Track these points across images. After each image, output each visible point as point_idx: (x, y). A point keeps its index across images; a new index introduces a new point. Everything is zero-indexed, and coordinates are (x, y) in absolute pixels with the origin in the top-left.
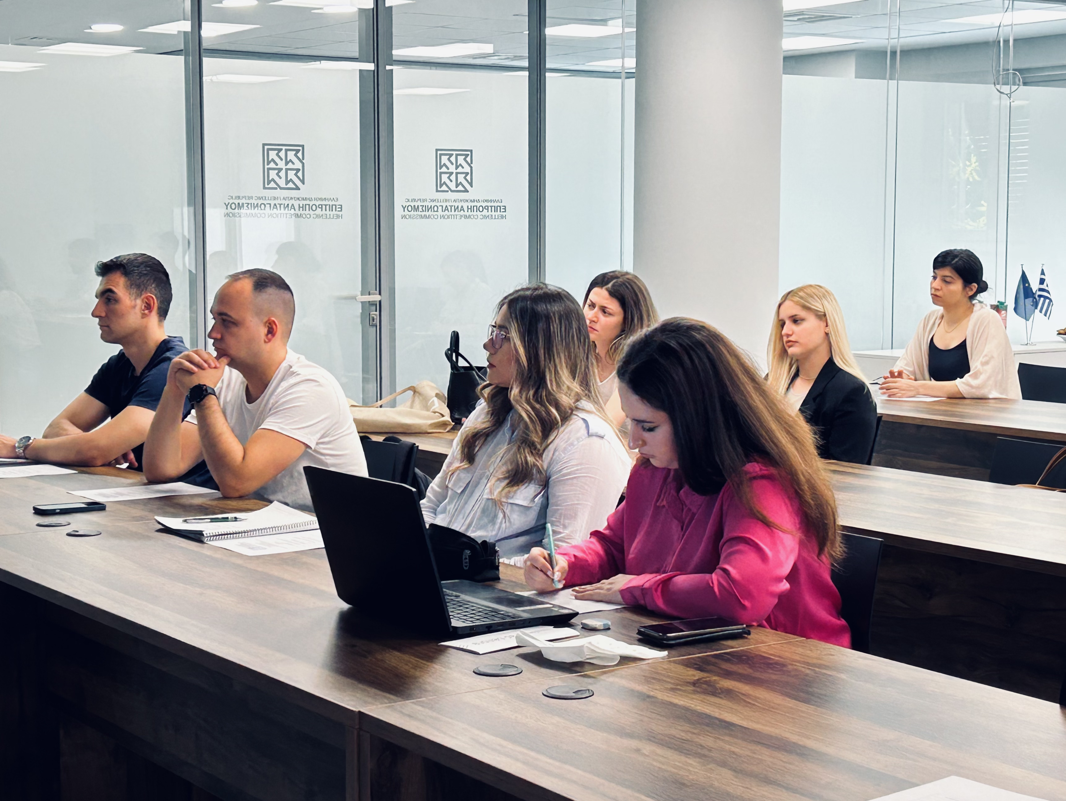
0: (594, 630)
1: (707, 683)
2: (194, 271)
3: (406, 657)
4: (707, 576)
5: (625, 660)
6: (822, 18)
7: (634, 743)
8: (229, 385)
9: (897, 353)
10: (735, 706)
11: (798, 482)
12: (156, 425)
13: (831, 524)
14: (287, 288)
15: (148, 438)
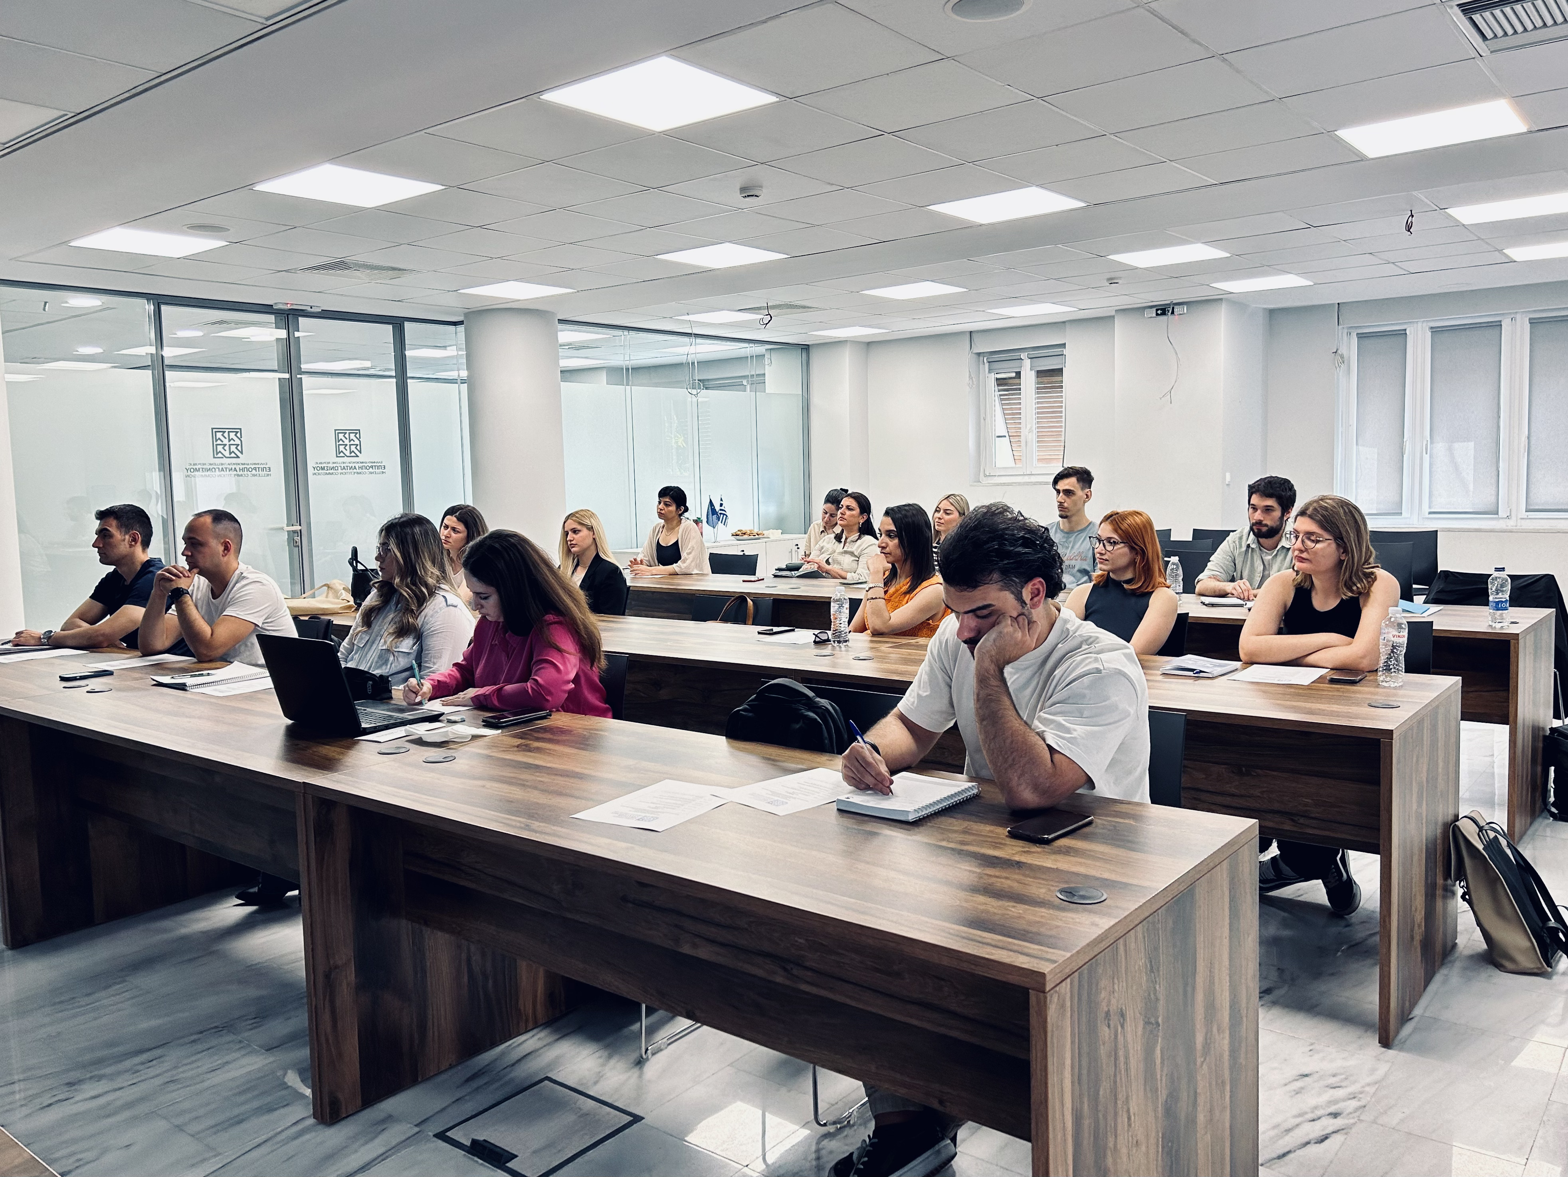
0: (455, 722)
1: (526, 745)
2: (165, 517)
3: (333, 749)
4: (523, 684)
5: (475, 737)
6: (584, 347)
7: (480, 783)
8: (198, 588)
9: (639, 550)
10: (543, 756)
11: (577, 626)
12: (146, 616)
13: (598, 650)
14: (236, 521)
15: (141, 625)
